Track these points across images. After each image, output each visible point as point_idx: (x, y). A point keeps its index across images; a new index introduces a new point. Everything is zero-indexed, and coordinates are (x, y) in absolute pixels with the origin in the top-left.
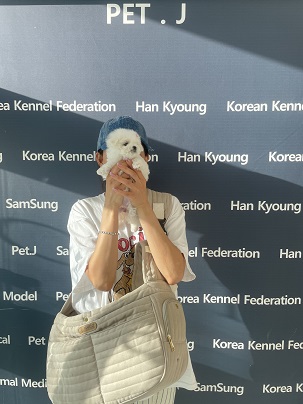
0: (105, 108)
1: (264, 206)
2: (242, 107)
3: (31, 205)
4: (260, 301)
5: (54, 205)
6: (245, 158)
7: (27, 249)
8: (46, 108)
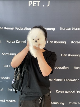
1: (70, 55)
5: (15, 54)
6: (65, 42)
7: (8, 66)
8: (13, 29)
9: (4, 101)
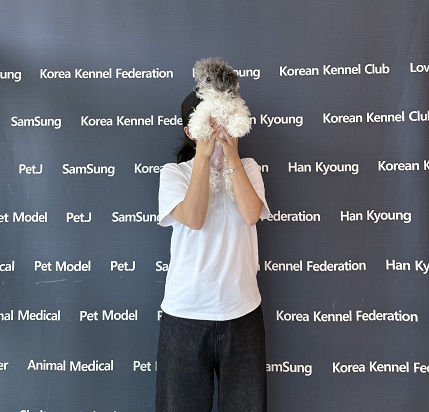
0: (163, 74)
1: (322, 167)
2: (295, 72)
3: (88, 170)
4: (323, 267)
5: (111, 170)
6: (299, 120)
7: (82, 216)
8: (106, 75)
9: (62, 367)
